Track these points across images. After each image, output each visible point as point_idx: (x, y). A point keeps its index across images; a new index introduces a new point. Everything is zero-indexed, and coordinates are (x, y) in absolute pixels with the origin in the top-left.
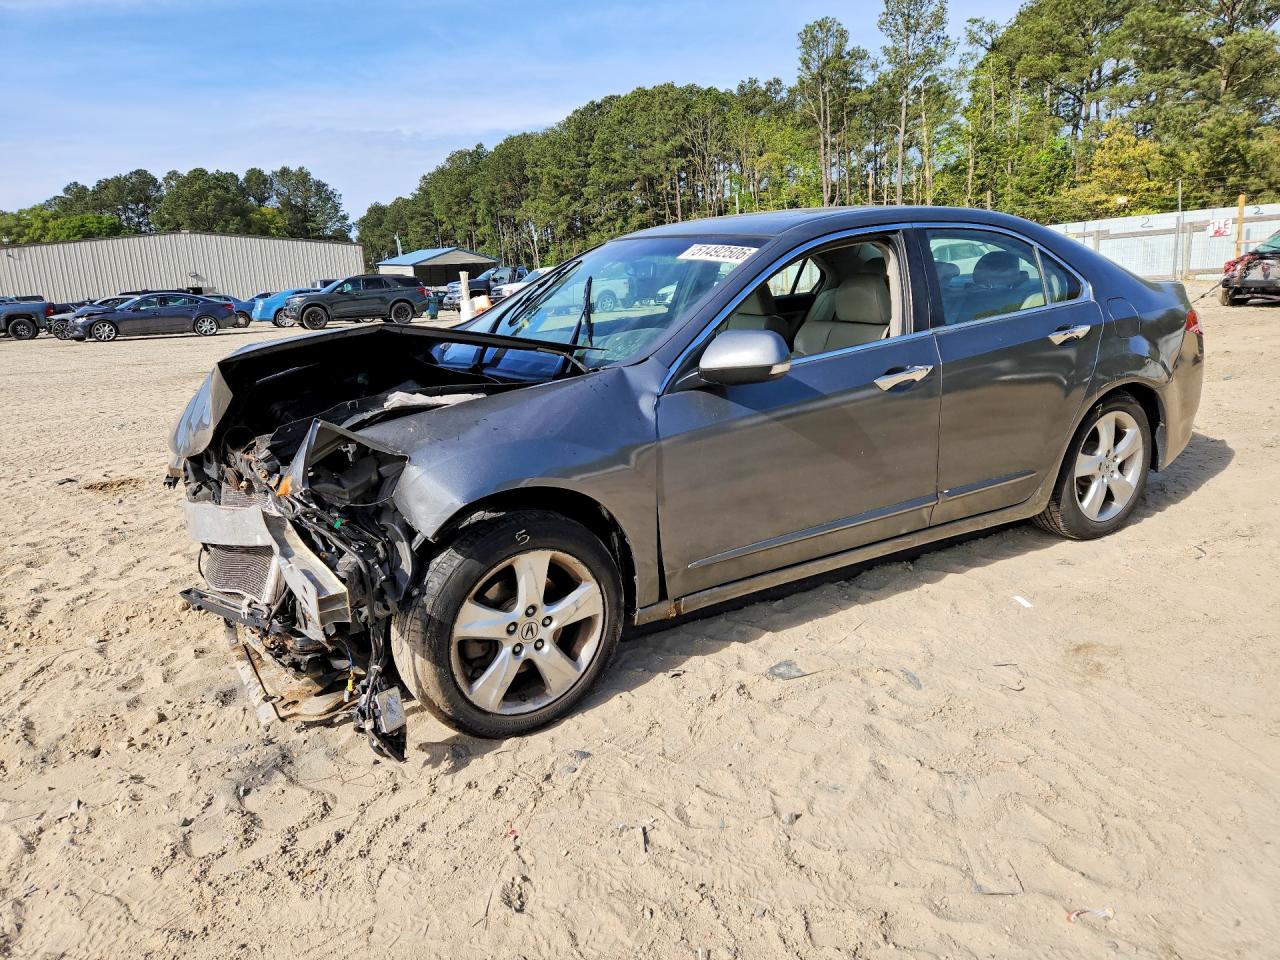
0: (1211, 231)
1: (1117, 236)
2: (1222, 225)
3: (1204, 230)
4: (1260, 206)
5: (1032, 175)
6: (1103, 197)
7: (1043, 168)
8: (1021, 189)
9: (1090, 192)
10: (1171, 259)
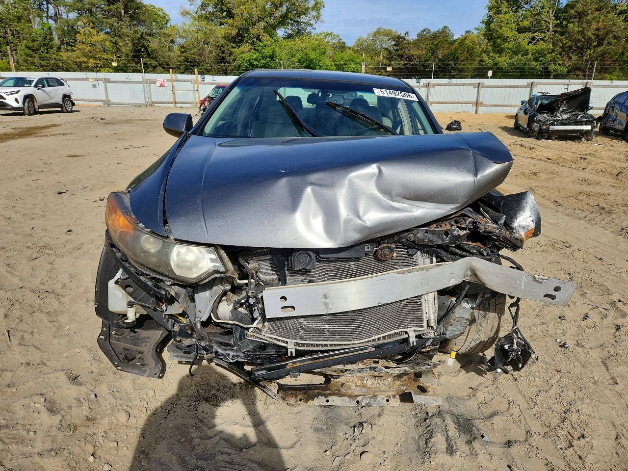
0: (158, 84)
1: (114, 82)
2: (162, 82)
3: (155, 83)
4: (177, 75)
5: (34, 41)
6: (85, 59)
7: (40, 38)
8: (29, 48)
9: (76, 55)
10: (143, 96)
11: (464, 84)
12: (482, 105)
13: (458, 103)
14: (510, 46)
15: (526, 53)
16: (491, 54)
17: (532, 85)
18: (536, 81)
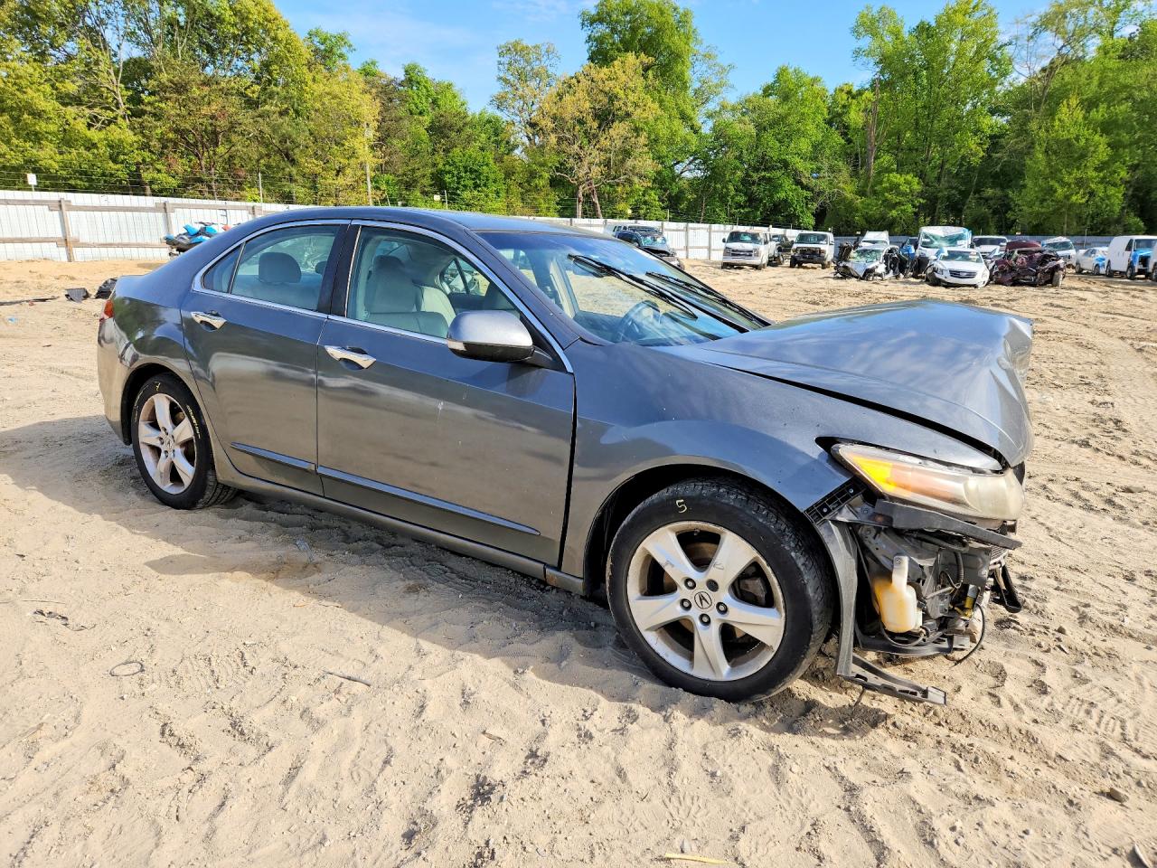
11: (24, 202)
12: (78, 244)
13: (22, 241)
14: (52, 128)
15: (91, 146)
16: (14, 141)
17: (165, 208)
18: (171, 200)
